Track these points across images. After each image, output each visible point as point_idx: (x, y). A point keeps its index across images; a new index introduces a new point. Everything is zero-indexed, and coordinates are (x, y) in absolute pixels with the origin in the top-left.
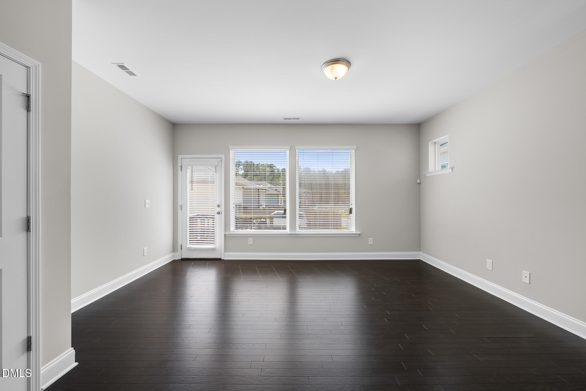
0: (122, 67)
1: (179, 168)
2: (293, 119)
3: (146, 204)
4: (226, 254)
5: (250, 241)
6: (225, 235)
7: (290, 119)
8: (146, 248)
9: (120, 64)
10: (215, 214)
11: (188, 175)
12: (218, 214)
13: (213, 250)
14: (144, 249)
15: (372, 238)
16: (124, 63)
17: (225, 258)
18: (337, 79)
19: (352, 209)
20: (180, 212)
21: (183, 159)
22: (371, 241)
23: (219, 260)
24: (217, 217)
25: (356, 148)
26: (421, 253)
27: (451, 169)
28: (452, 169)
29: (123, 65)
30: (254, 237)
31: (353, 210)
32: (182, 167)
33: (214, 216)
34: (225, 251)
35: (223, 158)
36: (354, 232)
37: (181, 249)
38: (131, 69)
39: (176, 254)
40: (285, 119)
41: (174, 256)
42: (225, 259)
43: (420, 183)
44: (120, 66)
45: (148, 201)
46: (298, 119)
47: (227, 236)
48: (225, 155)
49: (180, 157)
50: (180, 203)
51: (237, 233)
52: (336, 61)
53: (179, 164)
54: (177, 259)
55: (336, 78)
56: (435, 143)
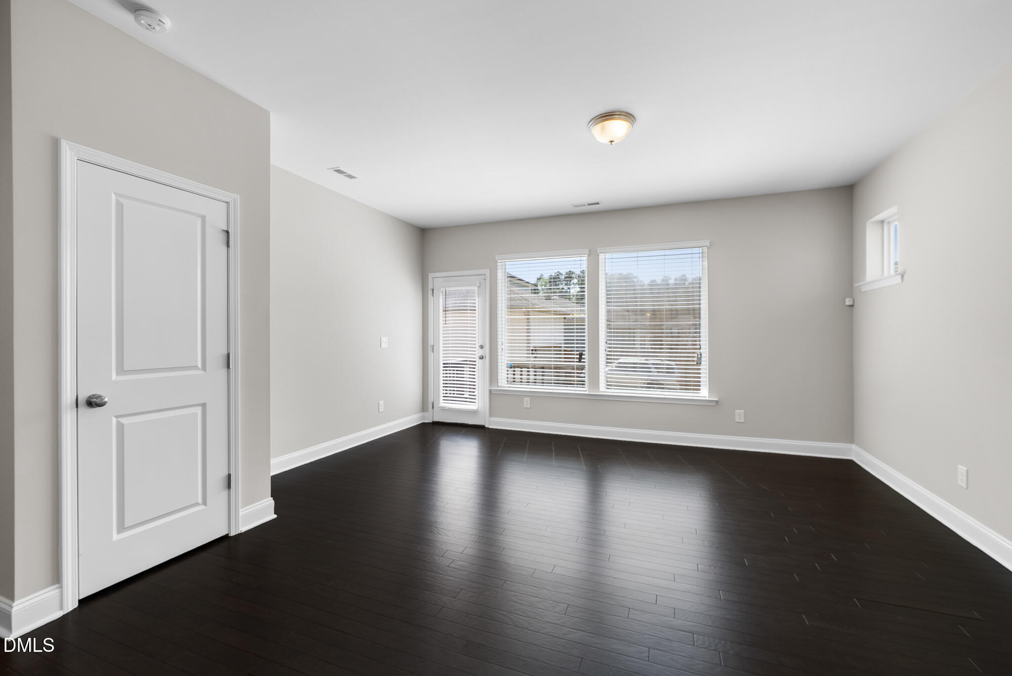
0: (339, 171)
1: (430, 292)
2: (589, 205)
3: (382, 343)
4: (493, 419)
5: (527, 403)
6: (490, 391)
7: (585, 205)
8: (382, 403)
9: (336, 169)
10: (477, 359)
11: (441, 301)
12: (480, 358)
13: (474, 413)
14: (379, 403)
15: (743, 411)
16: (339, 167)
17: (489, 425)
18: (613, 143)
19: (701, 355)
20: (431, 355)
21: (436, 279)
22: (739, 415)
23: (482, 427)
24: (479, 362)
25: (709, 244)
26: (854, 446)
27: (900, 276)
28: (902, 276)
29: (338, 169)
30: (533, 395)
31: (702, 357)
32: (433, 290)
33: (475, 361)
34: (491, 415)
35: (488, 275)
36: (706, 397)
37: (433, 408)
38: (349, 172)
39: (426, 414)
40: (576, 206)
41: (423, 417)
42: (490, 427)
43: (852, 306)
44: (336, 171)
45: (384, 339)
46: (598, 203)
47: (493, 393)
48: (490, 270)
49: (431, 275)
50: (431, 342)
51: (508, 389)
52: (608, 116)
53: (430, 287)
54: (427, 421)
55: (611, 142)
56: (882, 222)
